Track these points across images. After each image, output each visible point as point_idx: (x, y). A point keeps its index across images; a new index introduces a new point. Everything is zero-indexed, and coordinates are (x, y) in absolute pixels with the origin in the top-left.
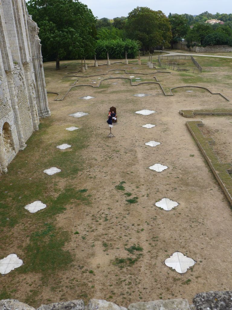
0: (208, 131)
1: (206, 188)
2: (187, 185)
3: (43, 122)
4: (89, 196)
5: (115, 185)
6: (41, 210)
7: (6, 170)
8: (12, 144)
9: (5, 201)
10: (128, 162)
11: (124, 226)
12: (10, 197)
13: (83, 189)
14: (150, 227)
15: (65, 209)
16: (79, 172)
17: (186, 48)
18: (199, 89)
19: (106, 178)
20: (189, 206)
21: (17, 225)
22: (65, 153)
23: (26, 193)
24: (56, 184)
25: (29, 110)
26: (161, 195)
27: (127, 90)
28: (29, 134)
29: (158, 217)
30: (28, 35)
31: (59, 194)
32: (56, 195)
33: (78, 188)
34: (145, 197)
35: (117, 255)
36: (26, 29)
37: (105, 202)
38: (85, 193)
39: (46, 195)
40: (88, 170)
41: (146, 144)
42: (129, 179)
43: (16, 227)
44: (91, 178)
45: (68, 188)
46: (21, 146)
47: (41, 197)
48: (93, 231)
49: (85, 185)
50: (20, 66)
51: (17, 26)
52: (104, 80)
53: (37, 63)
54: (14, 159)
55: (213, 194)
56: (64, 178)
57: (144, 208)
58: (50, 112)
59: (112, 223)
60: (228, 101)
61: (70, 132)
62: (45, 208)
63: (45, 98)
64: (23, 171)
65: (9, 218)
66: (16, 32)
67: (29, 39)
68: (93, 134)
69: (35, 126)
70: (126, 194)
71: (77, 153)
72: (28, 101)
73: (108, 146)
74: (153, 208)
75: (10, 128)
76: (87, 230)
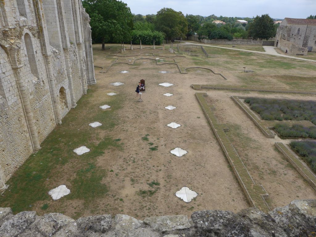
0: (211, 100)
1: (208, 141)
2: (194, 138)
3: (90, 88)
4: (122, 144)
5: (142, 137)
6: (86, 153)
7: (61, 122)
8: (66, 104)
9: (59, 145)
10: (152, 120)
11: (147, 167)
12: (63, 142)
13: (118, 138)
14: (166, 168)
15: (104, 153)
16: (115, 126)
17: (198, 40)
18: (205, 69)
19: (135, 131)
20: (194, 154)
21: (67, 163)
22: (106, 112)
23: (75, 140)
24: (98, 134)
25: (80, 79)
26: (175, 145)
27: (154, 68)
28: (79, 97)
29: (172, 161)
30: (82, 23)
31: (99, 142)
32: (98, 142)
33: (114, 138)
34: (163, 146)
35: (141, 188)
36: (80, 18)
37: (134, 149)
38: (119, 142)
39: (90, 142)
40: (122, 125)
41: (166, 108)
42: (152, 133)
43: (66, 165)
44: (124, 131)
45: (107, 137)
46: (73, 105)
47: (86, 144)
48: (124, 170)
49: (119, 136)
50: (74, 45)
51: (73, 16)
52: (137, 60)
53: (88, 44)
54: (67, 115)
55: (212, 145)
56: (104, 130)
57: (162, 154)
58: (96, 81)
59: (138, 165)
60: (226, 79)
61: (110, 96)
62: (89, 152)
63: (93, 71)
64: (73, 123)
65: (62, 158)
66: (73, 20)
67: (82, 26)
68: (127, 98)
69: (84, 91)
70: (149, 143)
71: (114, 112)
72: (80, 72)
73: (137, 108)
74: (169, 155)
75: (65, 91)
76: (120, 169)
